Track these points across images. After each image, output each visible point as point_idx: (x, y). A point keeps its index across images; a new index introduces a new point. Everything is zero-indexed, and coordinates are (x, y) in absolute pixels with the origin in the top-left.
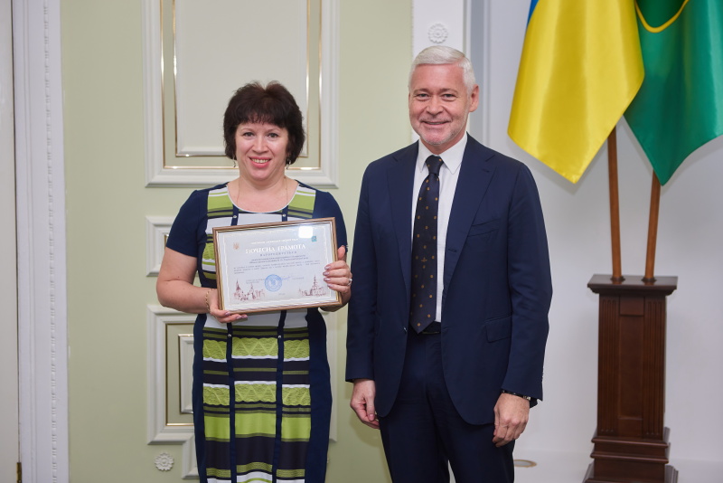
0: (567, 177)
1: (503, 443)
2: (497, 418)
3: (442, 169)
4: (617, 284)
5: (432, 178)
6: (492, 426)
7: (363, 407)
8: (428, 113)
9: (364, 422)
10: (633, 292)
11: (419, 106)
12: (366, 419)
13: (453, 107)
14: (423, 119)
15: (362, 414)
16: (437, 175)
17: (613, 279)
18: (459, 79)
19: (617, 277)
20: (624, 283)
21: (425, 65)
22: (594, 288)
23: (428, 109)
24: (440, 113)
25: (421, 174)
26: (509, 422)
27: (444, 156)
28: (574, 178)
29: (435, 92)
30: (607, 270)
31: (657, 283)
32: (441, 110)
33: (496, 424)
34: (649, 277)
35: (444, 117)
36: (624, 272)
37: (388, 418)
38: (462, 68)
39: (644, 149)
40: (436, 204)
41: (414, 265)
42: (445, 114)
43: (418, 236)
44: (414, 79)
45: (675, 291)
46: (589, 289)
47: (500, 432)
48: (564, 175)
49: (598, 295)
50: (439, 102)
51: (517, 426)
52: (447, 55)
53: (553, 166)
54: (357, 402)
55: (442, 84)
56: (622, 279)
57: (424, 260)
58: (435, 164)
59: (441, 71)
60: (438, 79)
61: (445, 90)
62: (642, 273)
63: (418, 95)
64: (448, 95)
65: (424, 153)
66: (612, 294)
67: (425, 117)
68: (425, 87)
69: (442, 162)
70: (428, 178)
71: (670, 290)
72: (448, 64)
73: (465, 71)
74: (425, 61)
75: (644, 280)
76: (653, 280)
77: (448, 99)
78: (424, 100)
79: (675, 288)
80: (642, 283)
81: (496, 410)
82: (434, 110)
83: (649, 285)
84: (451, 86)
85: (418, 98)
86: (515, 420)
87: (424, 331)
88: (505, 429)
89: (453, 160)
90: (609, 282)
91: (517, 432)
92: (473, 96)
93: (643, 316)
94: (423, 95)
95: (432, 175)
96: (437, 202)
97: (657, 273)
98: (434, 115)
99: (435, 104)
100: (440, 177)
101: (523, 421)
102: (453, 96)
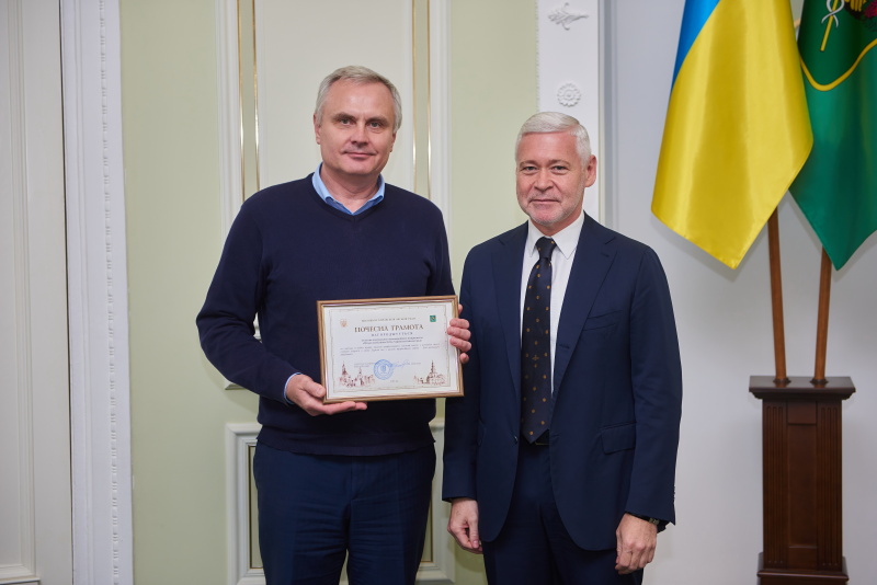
0: (725, 262)
1: (626, 572)
2: (619, 544)
3: (555, 253)
4: (781, 387)
5: (542, 263)
6: (612, 551)
7: (464, 531)
8: (536, 188)
9: (465, 548)
10: (801, 396)
11: (527, 181)
12: (469, 545)
13: (564, 181)
14: (531, 197)
15: (464, 539)
16: (548, 260)
17: (777, 381)
18: (571, 148)
19: (781, 378)
20: (790, 386)
21: (531, 133)
22: (757, 392)
23: (536, 185)
24: (550, 188)
25: (530, 259)
26: (633, 546)
27: (557, 238)
28: (734, 264)
29: (543, 163)
30: (770, 370)
31: (829, 386)
32: (550, 184)
33: (619, 550)
34: (819, 378)
35: (554, 193)
36: (790, 373)
37: (493, 544)
38: (575, 136)
39: (814, 228)
40: (549, 292)
41: (524, 363)
42: (555, 189)
43: (528, 330)
44: (520, 150)
45: (854, 394)
46: (751, 394)
47: (624, 559)
48: (721, 259)
49: (761, 401)
50: (548, 176)
51: (642, 551)
52: (557, 122)
53: (708, 249)
54: (457, 526)
55: (552, 156)
56: (787, 381)
57: (536, 358)
58: (546, 248)
59: (550, 140)
60: (547, 149)
61: (555, 161)
62: (811, 374)
63: (525, 169)
64: (559, 168)
65: (534, 235)
66: (777, 398)
67: (533, 193)
68: (532, 159)
69: (555, 245)
70: (538, 263)
71: (847, 392)
72: (558, 131)
73: (578, 139)
74: (531, 129)
75: (814, 381)
76: (824, 381)
77: (559, 171)
78: (532, 174)
79: (853, 390)
80: (811, 386)
81: (618, 533)
82: (542, 185)
83: (819, 388)
84: (563, 157)
85: (525, 172)
86: (640, 545)
87: (538, 441)
88: (628, 555)
89: (567, 242)
90: (772, 385)
91: (643, 559)
92: (589, 168)
93: (816, 425)
94: (531, 168)
95: (543, 260)
96: (550, 291)
97: (829, 373)
98: (543, 191)
99: (544, 178)
100: (553, 262)
101: (649, 545)
102: (564, 168)
